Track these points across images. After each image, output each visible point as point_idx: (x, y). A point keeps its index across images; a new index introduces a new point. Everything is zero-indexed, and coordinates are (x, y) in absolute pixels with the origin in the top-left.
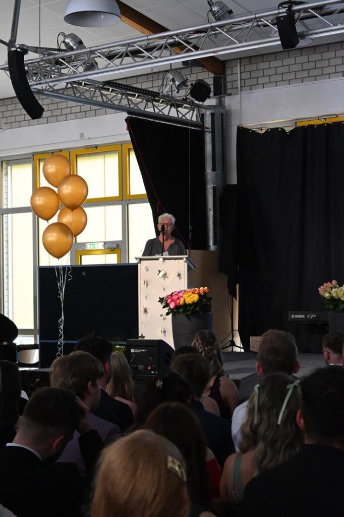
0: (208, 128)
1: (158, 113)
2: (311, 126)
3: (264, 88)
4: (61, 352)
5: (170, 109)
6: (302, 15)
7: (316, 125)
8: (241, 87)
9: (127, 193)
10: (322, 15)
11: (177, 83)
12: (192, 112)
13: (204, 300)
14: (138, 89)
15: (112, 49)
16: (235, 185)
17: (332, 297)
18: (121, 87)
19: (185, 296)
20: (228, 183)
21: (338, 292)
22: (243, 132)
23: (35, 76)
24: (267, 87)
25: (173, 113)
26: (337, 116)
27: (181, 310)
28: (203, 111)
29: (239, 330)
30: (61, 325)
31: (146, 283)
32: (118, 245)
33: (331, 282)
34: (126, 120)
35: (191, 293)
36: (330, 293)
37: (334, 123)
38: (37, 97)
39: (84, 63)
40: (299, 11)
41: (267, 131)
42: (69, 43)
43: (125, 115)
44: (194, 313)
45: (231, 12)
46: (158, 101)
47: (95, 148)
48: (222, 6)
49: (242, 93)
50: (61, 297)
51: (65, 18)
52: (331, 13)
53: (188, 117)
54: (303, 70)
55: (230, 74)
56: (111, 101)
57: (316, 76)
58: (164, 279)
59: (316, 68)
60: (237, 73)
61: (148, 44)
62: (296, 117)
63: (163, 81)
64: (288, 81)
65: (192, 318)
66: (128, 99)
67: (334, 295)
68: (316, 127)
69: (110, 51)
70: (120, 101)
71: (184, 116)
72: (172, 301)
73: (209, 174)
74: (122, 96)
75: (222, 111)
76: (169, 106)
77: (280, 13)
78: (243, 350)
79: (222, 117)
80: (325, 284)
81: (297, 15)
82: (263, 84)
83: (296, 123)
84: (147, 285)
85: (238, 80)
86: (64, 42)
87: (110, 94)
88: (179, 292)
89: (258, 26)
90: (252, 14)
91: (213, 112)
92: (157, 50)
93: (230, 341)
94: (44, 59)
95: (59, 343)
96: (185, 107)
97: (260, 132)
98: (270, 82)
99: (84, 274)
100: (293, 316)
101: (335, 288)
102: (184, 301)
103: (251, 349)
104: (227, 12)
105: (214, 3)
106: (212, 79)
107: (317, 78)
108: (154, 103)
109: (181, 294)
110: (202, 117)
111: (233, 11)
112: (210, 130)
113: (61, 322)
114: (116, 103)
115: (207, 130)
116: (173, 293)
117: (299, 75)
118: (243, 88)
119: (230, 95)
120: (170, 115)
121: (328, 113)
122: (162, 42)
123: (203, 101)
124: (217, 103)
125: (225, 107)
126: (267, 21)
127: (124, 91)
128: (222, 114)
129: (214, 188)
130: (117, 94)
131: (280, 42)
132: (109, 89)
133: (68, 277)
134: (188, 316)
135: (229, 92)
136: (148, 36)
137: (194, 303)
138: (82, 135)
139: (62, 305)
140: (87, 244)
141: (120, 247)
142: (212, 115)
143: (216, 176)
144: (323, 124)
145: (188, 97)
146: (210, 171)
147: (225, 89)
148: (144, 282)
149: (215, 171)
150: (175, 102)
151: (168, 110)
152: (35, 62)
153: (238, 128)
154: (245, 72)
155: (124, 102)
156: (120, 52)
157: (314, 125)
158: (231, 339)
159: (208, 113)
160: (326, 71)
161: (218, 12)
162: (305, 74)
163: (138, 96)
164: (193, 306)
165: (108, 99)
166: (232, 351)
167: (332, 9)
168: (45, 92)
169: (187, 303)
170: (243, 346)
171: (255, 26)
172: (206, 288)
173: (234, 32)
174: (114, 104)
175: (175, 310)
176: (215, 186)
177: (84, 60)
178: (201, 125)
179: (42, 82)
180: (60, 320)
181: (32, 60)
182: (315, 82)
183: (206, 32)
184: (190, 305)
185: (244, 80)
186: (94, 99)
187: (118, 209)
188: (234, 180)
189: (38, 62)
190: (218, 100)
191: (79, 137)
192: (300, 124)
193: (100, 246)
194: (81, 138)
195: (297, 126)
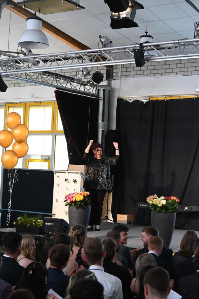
0: (101, 98)
1: (73, 89)
2: (158, 101)
3: (133, 77)
4: (8, 221)
5: (80, 87)
6: (148, 48)
7: (160, 100)
8: (121, 76)
9: (55, 129)
10: (157, 49)
11: (85, 73)
12: (93, 88)
13: (87, 199)
14: (63, 76)
15: (46, 57)
16: (115, 130)
17: (153, 204)
18: (53, 75)
19: (76, 196)
20: (111, 129)
21: (157, 201)
22: (120, 101)
23: (4, 67)
24: (135, 77)
25: (82, 89)
26: (172, 96)
27: (73, 204)
28: (99, 88)
29: (112, 211)
30: (10, 206)
31: (58, 185)
32: (49, 158)
33: (153, 195)
34: (55, 92)
35: (79, 195)
36: (152, 201)
37: (170, 100)
38: (4, 79)
39: (32, 62)
40: (146, 46)
41: (133, 102)
42: (24, 51)
43: (55, 89)
44: (80, 206)
45: (111, 42)
46: (74, 82)
47: (40, 103)
48: (107, 38)
49: (121, 79)
50: (10, 190)
51: (18, 43)
52: (164, 48)
53: (91, 91)
54: (155, 69)
55: (115, 68)
56: (47, 82)
57: (162, 73)
58: (68, 184)
59: (162, 69)
60: (119, 68)
61: (66, 56)
62: (150, 95)
63: (77, 73)
64: (146, 75)
65: (79, 209)
66: (56, 80)
67: (154, 203)
68: (160, 101)
69: (45, 58)
70: (52, 82)
71: (88, 90)
72: (69, 198)
73: (100, 123)
74: (54, 79)
75: (110, 89)
76: (80, 85)
77: (136, 47)
78: (113, 222)
79: (109, 92)
80: (150, 196)
81: (145, 48)
82: (133, 75)
83: (150, 98)
84: (59, 186)
85: (119, 72)
86: (21, 50)
87: (46, 78)
88: (73, 194)
89: (125, 52)
90: (121, 46)
91: (104, 89)
92: (71, 59)
93: (105, 216)
94: (9, 59)
95: (8, 216)
96: (89, 86)
97: (130, 101)
98: (137, 75)
99: (28, 174)
100: (141, 205)
101: (155, 199)
102: (75, 199)
103: (117, 222)
104: (109, 42)
105: (103, 37)
106: (105, 70)
107: (162, 74)
108: (71, 83)
109: (74, 195)
110: (98, 91)
111: (112, 42)
112: (102, 99)
113: (10, 204)
114: (50, 82)
115: (101, 99)
116: (70, 194)
117: (153, 72)
118: (122, 77)
119: (115, 80)
120: (80, 90)
121: (167, 94)
122: (74, 56)
123: (99, 83)
124: (107, 84)
125: (111, 86)
126: (129, 50)
127: (55, 77)
128: (109, 90)
129: (103, 131)
130: (51, 78)
131: (135, 62)
132: (46, 75)
133: (15, 180)
134: (77, 208)
135: (114, 78)
136: (65, 52)
137: (80, 201)
138: (33, 95)
139: (11, 195)
140: (32, 156)
141: (50, 158)
142: (104, 90)
143: (104, 124)
144: (164, 100)
145: (91, 80)
146: (101, 121)
147: (112, 76)
148: (57, 184)
149: (104, 121)
150: (83, 83)
151: (80, 86)
152: (4, 61)
153: (118, 98)
154: (123, 68)
155: (54, 83)
156: (51, 59)
157: (159, 100)
158: (106, 215)
159: (102, 90)
160: (167, 71)
161: (104, 42)
162: (156, 71)
163: (62, 79)
164: (80, 202)
165: (45, 80)
166: (107, 222)
167: (164, 46)
168: (10, 76)
169: (77, 200)
170: (113, 220)
171: (123, 52)
172: (88, 192)
173: (112, 54)
174: (49, 83)
175: (70, 204)
176: (103, 130)
177: (31, 61)
178: (98, 96)
179: (7, 71)
180: (9, 203)
181: (3, 59)
182: (161, 76)
183: (97, 53)
184: (78, 201)
185: (123, 72)
186: (37, 80)
187: (50, 137)
188: (114, 127)
189: (6, 61)
190: (108, 82)
191: (31, 96)
192: (151, 99)
193: (39, 158)
194: (32, 96)
195: (150, 100)
